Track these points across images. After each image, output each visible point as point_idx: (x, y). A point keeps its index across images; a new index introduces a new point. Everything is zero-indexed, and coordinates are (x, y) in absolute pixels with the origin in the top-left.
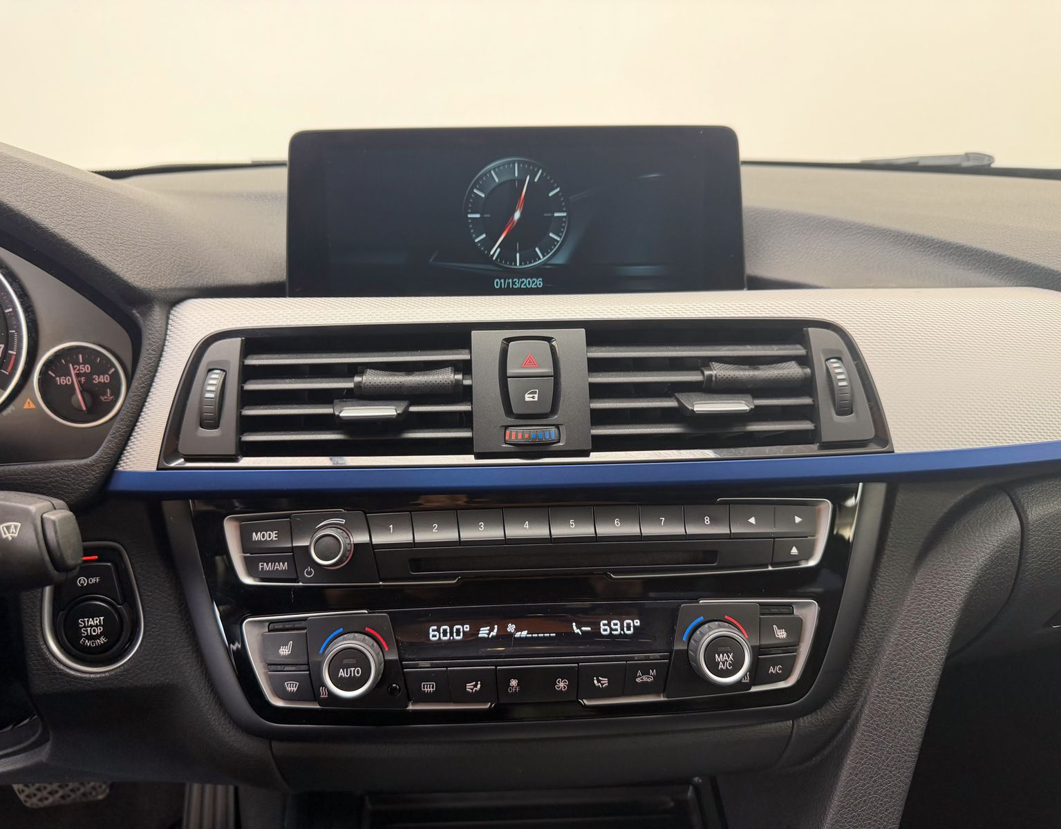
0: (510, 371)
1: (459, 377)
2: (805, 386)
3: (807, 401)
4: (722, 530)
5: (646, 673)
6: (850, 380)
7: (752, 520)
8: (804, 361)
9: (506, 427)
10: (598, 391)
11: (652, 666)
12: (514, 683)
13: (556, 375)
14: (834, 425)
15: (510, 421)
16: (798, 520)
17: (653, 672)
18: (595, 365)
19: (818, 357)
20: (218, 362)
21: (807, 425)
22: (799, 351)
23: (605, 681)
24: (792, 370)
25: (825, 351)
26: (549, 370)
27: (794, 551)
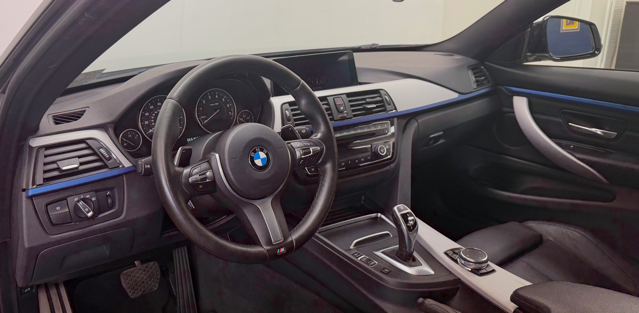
0: (337, 104)
1: (328, 106)
2: (382, 101)
3: (382, 104)
4: (375, 129)
5: (369, 157)
6: (389, 99)
7: (379, 127)
8: (381, 96)
9: (339, 115)
10: (352, 106)
11: (370, 155)
12: (349, 162)
13: (344, 103)
14: (388, 107)
15: (339, 113)
16: (386, 126)
17: (370, 156)
18: (350, 101)
19: (383, 95)
20: (286, 109)
21: (383, 108)
22: (378, 95)
23: (363, 159)
24: (379, 99)
25: (384, 94)
26: (343, 103)
27: (386, 131)
